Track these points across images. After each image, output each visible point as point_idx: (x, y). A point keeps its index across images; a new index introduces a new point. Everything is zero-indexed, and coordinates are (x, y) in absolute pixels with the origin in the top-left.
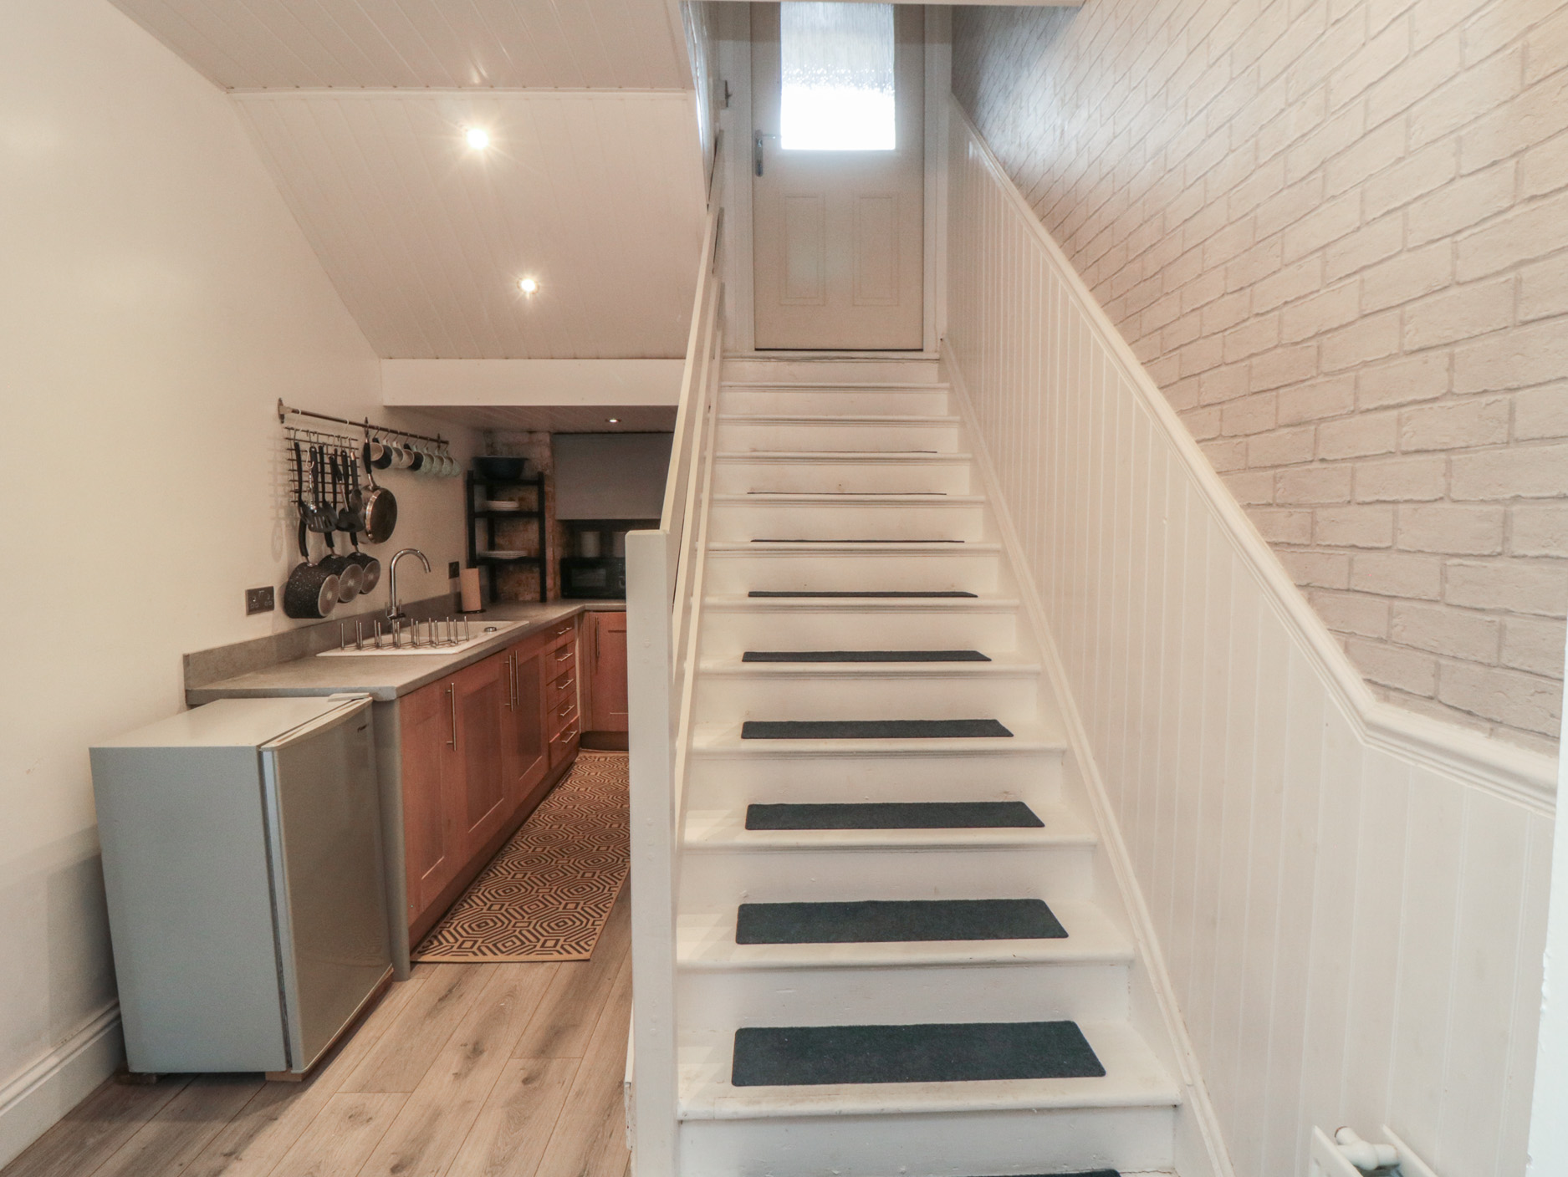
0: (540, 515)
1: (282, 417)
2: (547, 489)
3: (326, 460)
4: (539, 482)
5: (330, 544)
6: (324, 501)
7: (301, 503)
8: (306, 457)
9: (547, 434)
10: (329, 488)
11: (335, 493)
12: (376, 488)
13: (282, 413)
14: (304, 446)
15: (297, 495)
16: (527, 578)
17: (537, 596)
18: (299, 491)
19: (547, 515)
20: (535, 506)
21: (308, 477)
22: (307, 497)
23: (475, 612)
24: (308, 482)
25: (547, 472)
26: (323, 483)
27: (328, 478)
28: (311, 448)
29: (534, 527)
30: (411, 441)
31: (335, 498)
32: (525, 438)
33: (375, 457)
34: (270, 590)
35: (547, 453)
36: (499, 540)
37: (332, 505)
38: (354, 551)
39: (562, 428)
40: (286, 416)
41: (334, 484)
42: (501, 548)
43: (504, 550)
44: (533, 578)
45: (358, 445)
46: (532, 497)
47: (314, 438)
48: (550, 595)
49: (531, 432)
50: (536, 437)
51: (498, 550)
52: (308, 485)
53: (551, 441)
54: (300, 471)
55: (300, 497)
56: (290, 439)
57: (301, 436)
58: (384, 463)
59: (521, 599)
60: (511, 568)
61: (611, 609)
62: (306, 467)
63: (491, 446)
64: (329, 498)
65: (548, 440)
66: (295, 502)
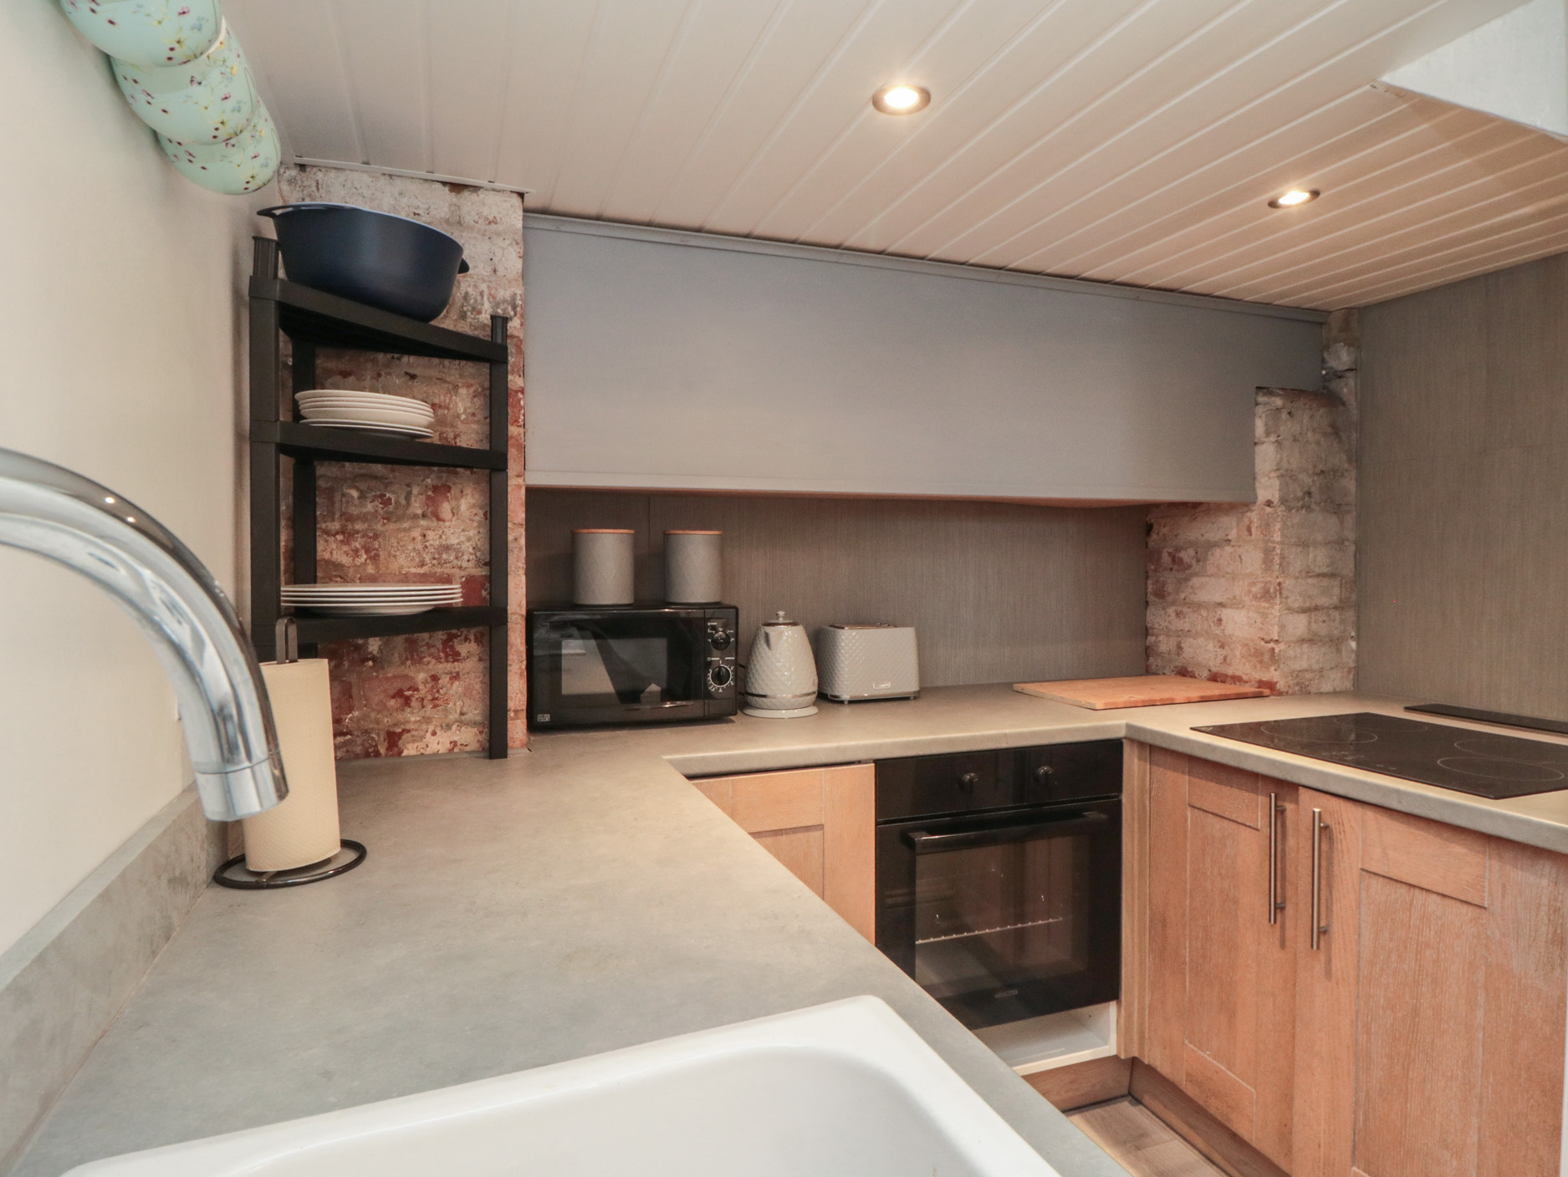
2: (514, 381)
4: (491, 354)
9: (516, 205)
16: (435, 678)
17: (470, 737)
19: (512, 468)
20: (470, 437)
25: (514, 326)
35: (512, 262)
36: (329, 549)
39: (563, 201)
42: (339, 573)
43: (345, 580)
44: (456, 677)
48: (515, 728)
49: (457, 187)
51: (329, 580)
53: (527, 234)
59: (410, 750)
60: (374, 645)
65: (518, 227)
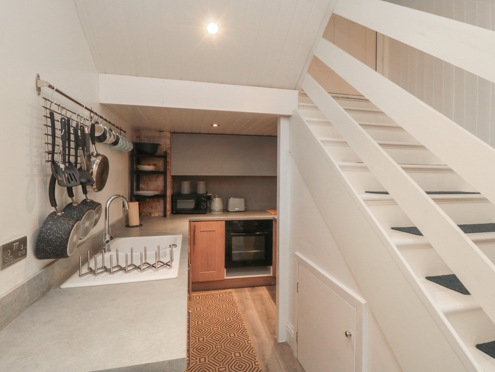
0: (164, 173)
1: (39, 89)
2: (168, 160)
3: (72, 131)
4: (165, 156)
5: (71, 194)
6: (69, 162)
7: (53, 162)
8: (58, 125)
9: (169, 133)
10: (73, 152)
11: (76, 156)
12: (98, 155)
13: (38, 86)
14: (57, 117)
15: (50, 156)
16: (156, 205)
17: (162, 214)
18: (52, 153)
19: (168, 173)
20: (162, 169)
21: (59, 141)
22: (58, 158)
23: (136, 226)
24: (58, 145)
25: (169, 152)
26: (69, 148)
27: (73, 145)
28: (62, 119)
29: (161, 179)
30: (113, 127)
31: (76, 160)
32: (157, 134)
33: (97, 134)
34: (23, 241)
35: (168, 142)
36: (142, 186)
37: (74, 164)
38: (85, 198)
40: (42, 89)
41: (76, 149)
42: (143, 190)
44: (159, 205)
45: (89, 123)
46: (160, 163)
47: (64, 112)
48: (168, 213)
49: (160, 131)
50: (162, 134)
52: (59, 149)
53: (171, 137)
54: (54, 136)
55: (53, 157)
56: (46, 108)
57: (54, 108)
58: (102, 138)
59: (153, 215)
60: (148, 200)
61: (202, 220)
62: (58, 133)
63: (138, 137)
64: (72, 159)
65: (169, 136)
66: (48, 161)
